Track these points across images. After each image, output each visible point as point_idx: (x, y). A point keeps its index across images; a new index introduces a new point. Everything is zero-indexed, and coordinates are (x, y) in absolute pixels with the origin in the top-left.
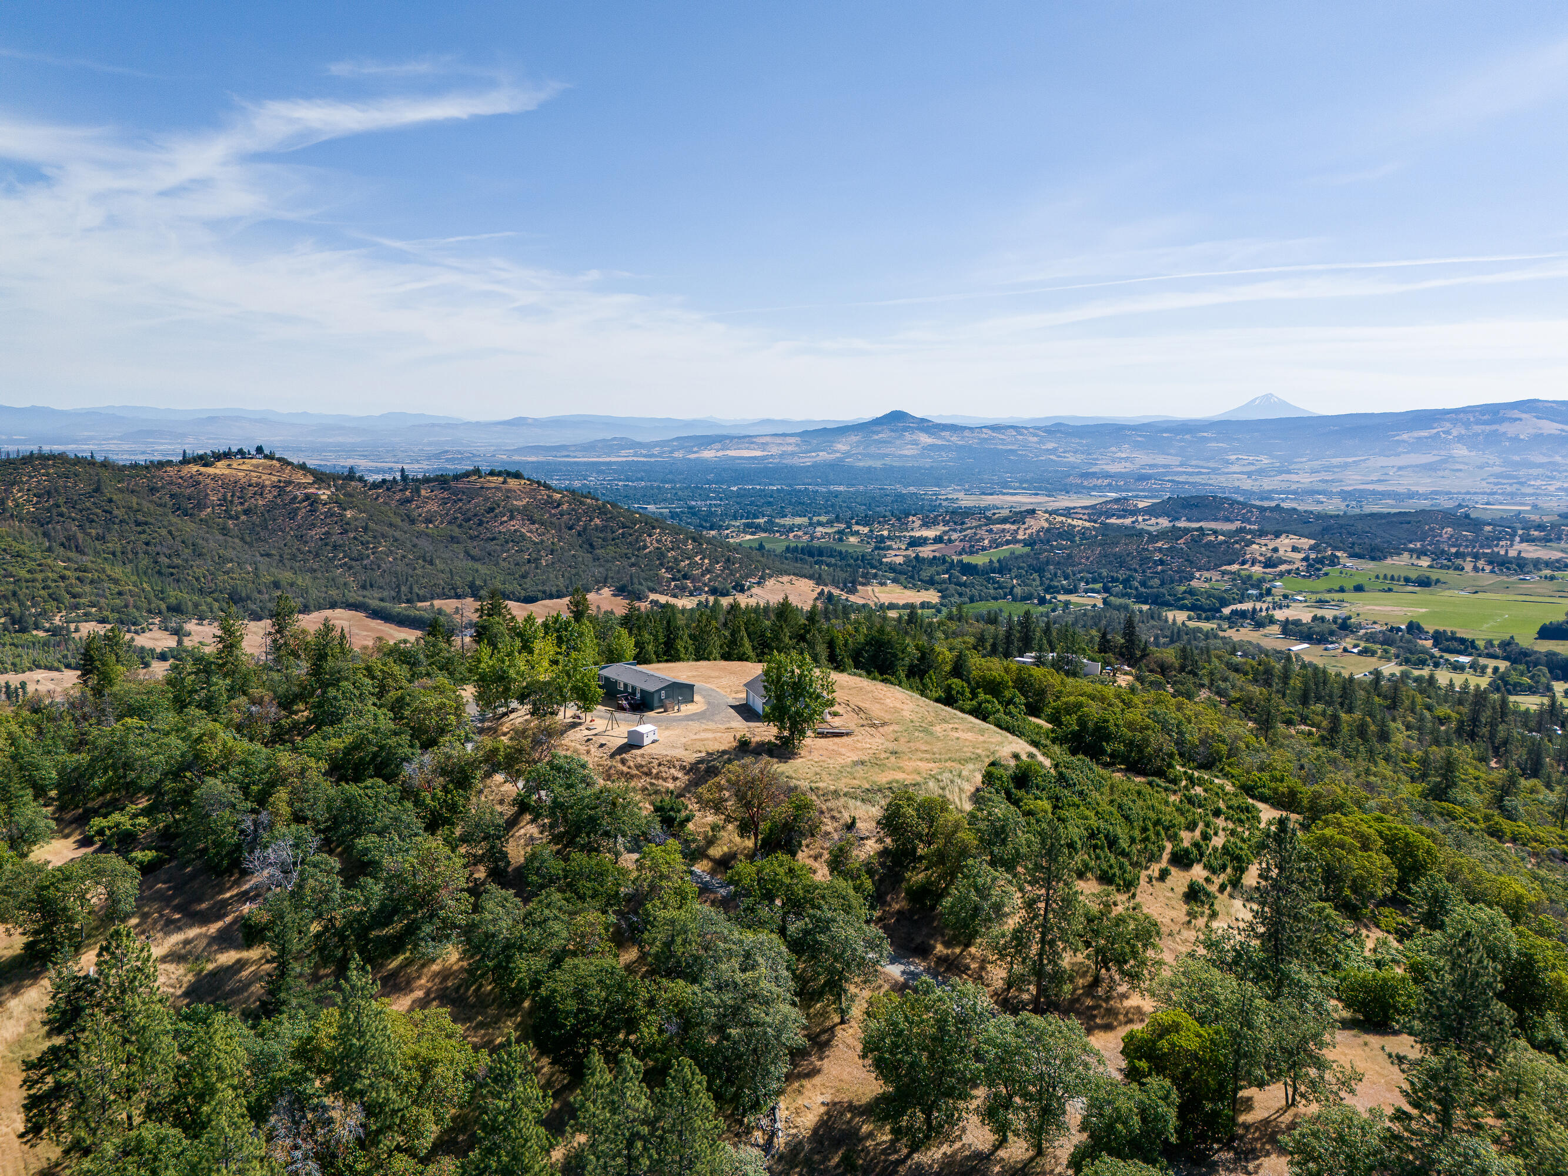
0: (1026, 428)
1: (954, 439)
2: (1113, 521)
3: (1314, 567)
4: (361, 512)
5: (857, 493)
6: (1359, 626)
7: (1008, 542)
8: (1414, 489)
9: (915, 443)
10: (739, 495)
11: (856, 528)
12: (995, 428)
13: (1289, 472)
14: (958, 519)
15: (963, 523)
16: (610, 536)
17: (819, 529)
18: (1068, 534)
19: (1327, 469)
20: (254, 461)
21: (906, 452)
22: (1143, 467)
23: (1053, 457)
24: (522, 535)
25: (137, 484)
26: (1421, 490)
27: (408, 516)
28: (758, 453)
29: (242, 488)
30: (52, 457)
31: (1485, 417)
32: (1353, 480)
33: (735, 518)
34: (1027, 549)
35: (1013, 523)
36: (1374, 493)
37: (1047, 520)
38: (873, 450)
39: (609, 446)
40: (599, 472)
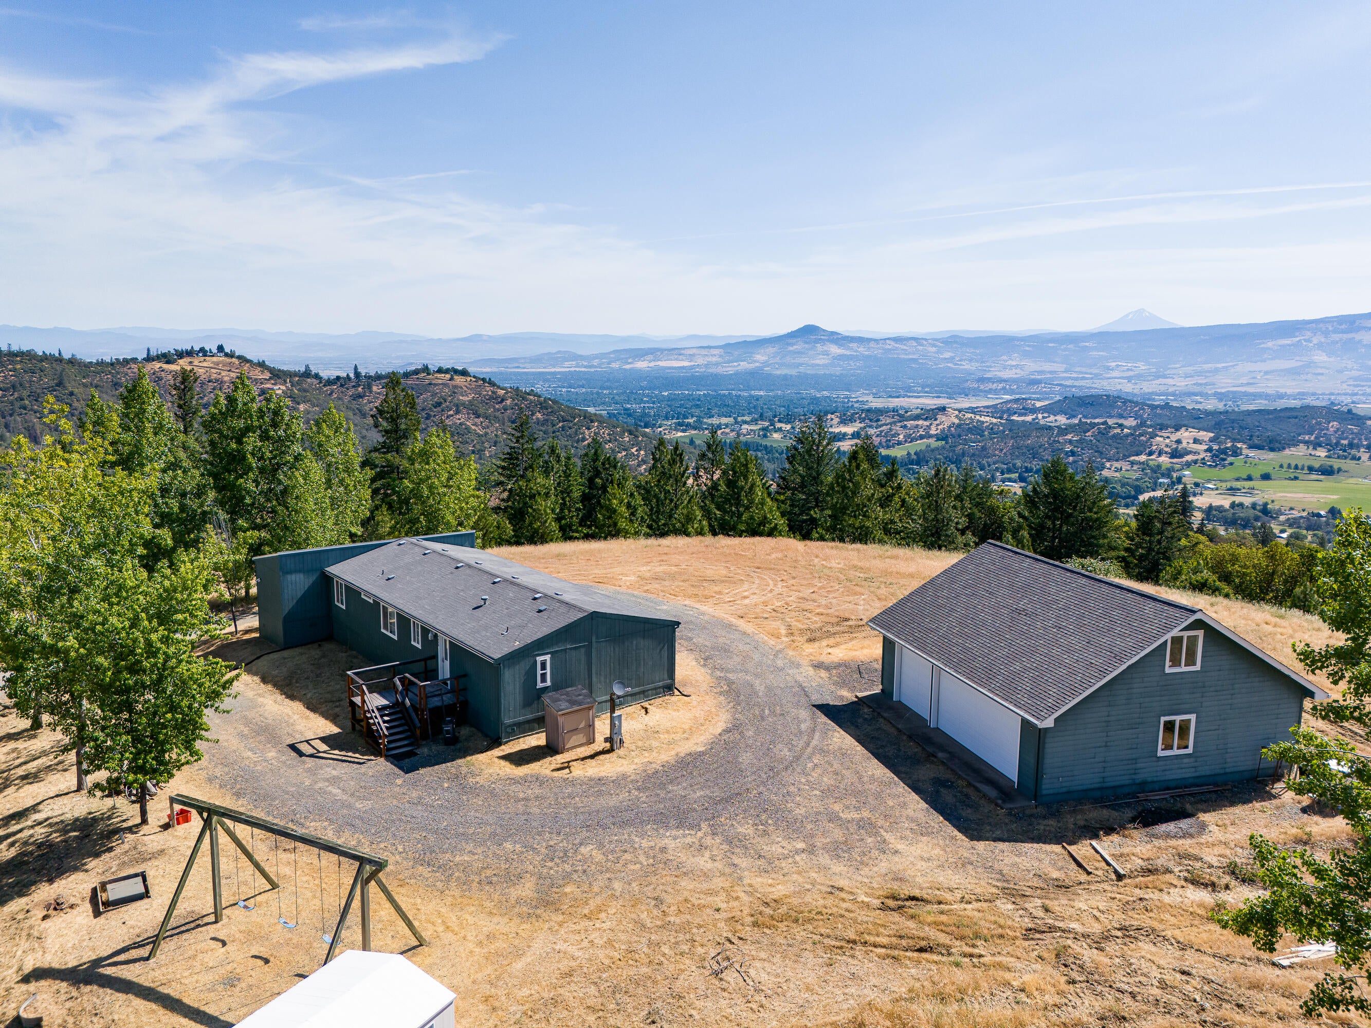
0: (926, 340)
1: (861, 349)
2: (1015, 418)
3: (1219, 457)
4: (314, 406)
5: (776, 397)
6: (1279, 512)
7: (921, 437)
8: (1282, 391)
9: (826, 353)
10: (669, 399)
11: (778, 425)
12: (898, 340)
13: (1165, 377)
14: (872, 416)
15: (878, 420)
16: (551, 429)
17: (745, 426)
18: (977, 430)
19: (1200, 373)
20: (215, 359)
21: (818, 362)
22: (1032, 373)
23: (949, 365)
24: (468, 428)
25: (101, 380)
26: (1289, 391)
27: (360, 411)
28: (686, 364)
29: (203, 384)
30: (20, 354)
31: (1343, 327)
32: (1225, 383)
33: (667, 418)
34: (941, 443)
35: (926, 419)
36: (1246, 394)
37: (957, 416)
38: (788, 359)
39: (554, 358)
40: (545, 381)
